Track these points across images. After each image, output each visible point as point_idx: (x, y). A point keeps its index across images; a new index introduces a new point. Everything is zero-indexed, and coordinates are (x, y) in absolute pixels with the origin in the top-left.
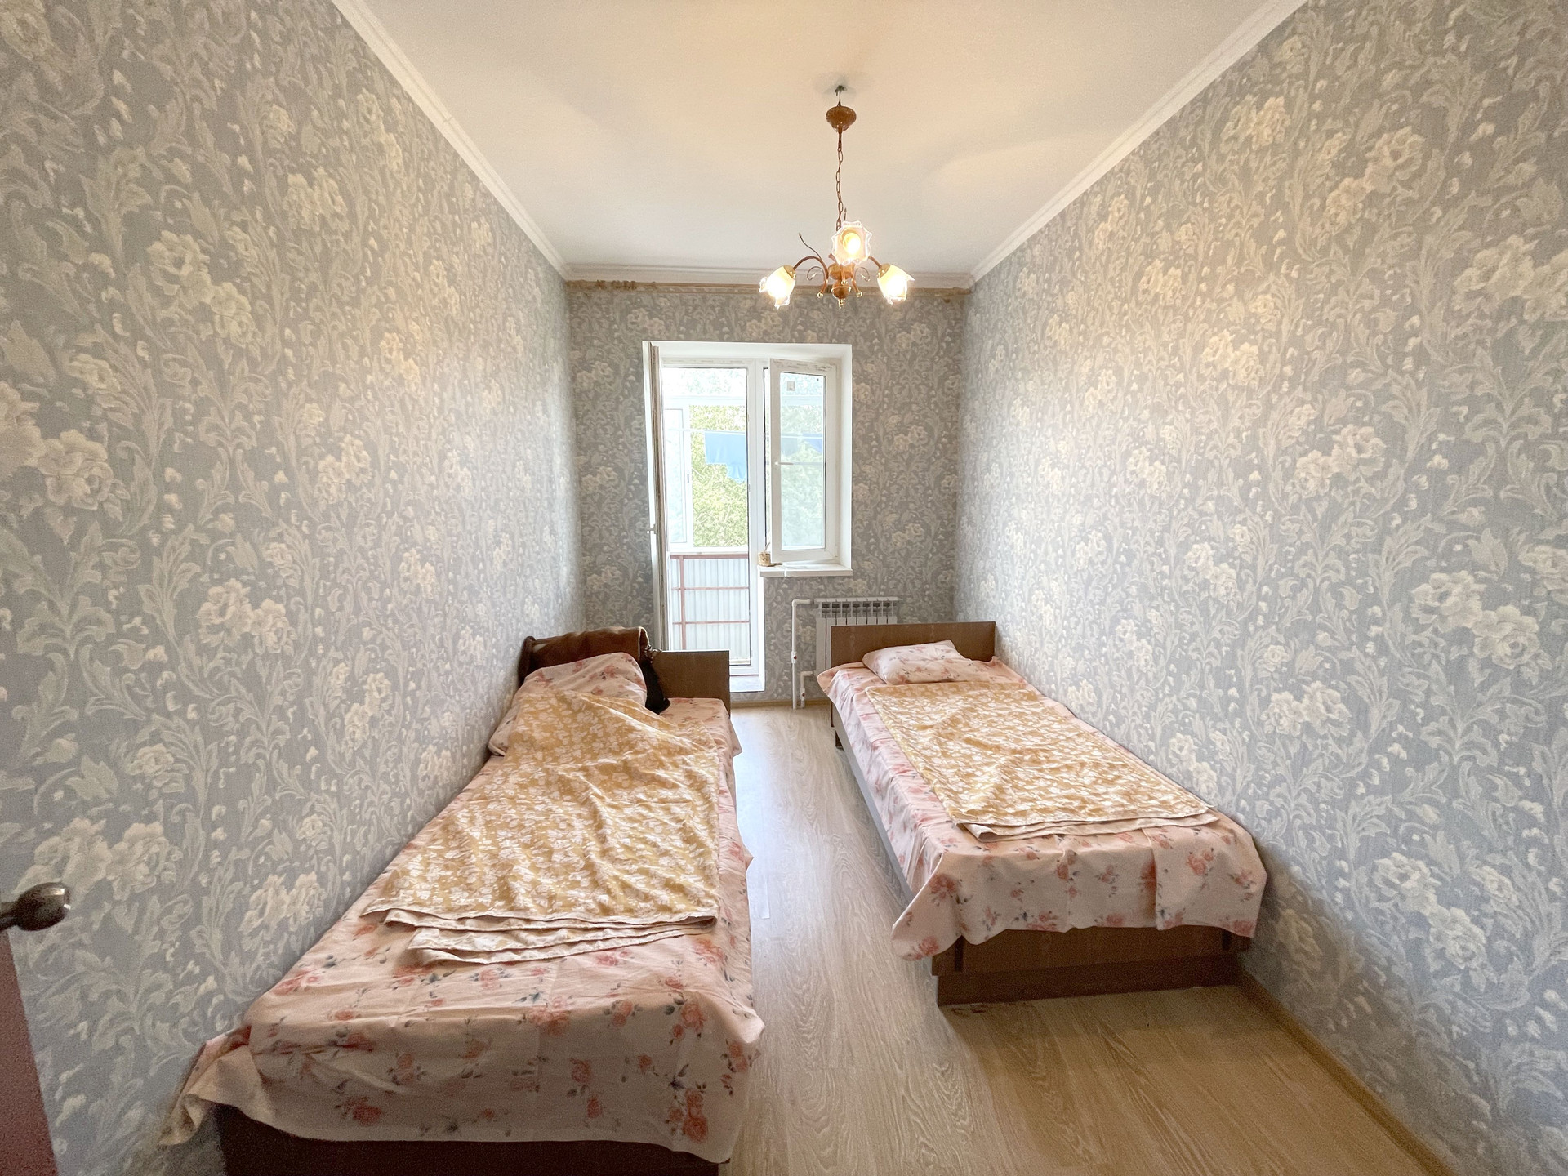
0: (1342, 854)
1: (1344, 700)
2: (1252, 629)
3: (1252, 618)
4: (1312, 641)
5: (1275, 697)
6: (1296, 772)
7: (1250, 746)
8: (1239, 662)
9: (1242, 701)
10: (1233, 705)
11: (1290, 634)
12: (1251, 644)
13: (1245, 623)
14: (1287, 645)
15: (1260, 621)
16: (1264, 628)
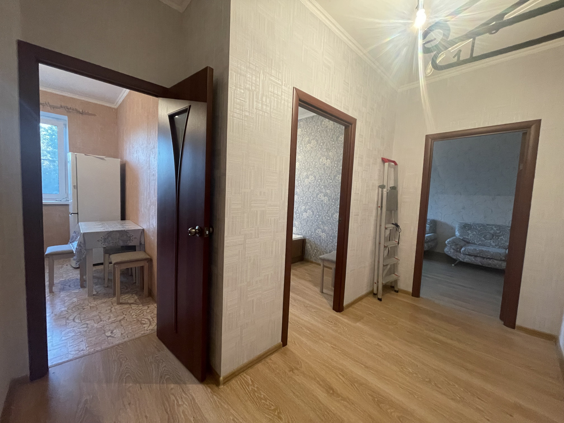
0: (312, 232)
1: (312, 212)
2: (300, 204)
3: (300, 203)
4: (308, 205)
5: (304, 214)
6: (307, 224)
7: (301, 222)
8: (299, 210)
9: (299, 216)
10: (298, 217)
11: (305, 204)
12: (300, 207)
13: (299, 204)
14: (305, 206)
15: (301, 203)
16: (302, 204)
